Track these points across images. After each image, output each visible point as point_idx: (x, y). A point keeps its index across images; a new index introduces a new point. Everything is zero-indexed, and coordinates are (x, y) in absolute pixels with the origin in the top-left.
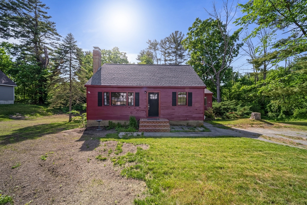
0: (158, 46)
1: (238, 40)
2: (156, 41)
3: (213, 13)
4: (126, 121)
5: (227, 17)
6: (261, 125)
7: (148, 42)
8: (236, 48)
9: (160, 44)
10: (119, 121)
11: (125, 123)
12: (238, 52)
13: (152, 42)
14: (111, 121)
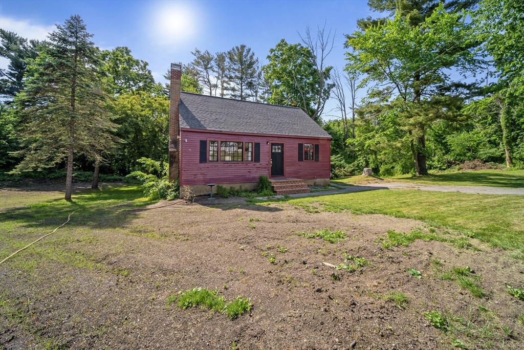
0: (213, 63)
1: (330, 79)
2: (208, 53)
3: (306, 40)
4: (242, 184)
5: (323, 51)
6: (376, 181)
7: (194, 52)
8: (327, 89)
9: (216, 59)
10: (232, 185)
11: (241, 186)
12: (329, 94)
13: (202, 53)
14: (220, 185)
